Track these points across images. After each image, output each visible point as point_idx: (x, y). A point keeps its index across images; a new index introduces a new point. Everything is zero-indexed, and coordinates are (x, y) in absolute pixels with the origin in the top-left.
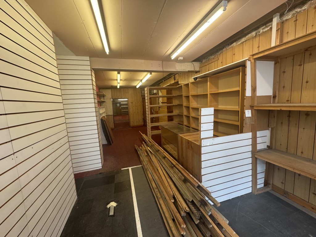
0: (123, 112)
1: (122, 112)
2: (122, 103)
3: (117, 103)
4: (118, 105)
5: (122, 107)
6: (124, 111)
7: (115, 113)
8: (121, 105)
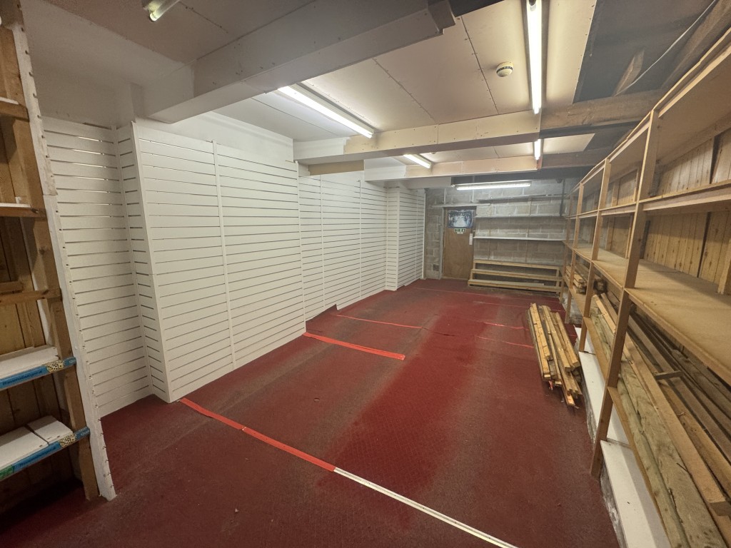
0: (481, 271)
1: (478, 266)
2: (484, 211)
3: (455, 211)
4: (461, 222)
5: (482, 234)
6: (493, 260)
7: (436, 268)
8: (474, 224)
